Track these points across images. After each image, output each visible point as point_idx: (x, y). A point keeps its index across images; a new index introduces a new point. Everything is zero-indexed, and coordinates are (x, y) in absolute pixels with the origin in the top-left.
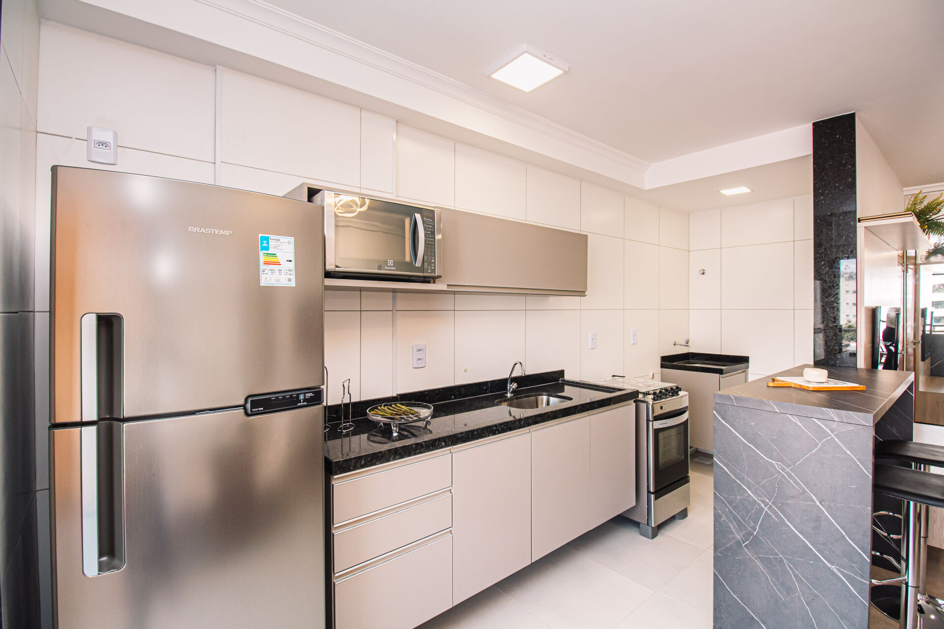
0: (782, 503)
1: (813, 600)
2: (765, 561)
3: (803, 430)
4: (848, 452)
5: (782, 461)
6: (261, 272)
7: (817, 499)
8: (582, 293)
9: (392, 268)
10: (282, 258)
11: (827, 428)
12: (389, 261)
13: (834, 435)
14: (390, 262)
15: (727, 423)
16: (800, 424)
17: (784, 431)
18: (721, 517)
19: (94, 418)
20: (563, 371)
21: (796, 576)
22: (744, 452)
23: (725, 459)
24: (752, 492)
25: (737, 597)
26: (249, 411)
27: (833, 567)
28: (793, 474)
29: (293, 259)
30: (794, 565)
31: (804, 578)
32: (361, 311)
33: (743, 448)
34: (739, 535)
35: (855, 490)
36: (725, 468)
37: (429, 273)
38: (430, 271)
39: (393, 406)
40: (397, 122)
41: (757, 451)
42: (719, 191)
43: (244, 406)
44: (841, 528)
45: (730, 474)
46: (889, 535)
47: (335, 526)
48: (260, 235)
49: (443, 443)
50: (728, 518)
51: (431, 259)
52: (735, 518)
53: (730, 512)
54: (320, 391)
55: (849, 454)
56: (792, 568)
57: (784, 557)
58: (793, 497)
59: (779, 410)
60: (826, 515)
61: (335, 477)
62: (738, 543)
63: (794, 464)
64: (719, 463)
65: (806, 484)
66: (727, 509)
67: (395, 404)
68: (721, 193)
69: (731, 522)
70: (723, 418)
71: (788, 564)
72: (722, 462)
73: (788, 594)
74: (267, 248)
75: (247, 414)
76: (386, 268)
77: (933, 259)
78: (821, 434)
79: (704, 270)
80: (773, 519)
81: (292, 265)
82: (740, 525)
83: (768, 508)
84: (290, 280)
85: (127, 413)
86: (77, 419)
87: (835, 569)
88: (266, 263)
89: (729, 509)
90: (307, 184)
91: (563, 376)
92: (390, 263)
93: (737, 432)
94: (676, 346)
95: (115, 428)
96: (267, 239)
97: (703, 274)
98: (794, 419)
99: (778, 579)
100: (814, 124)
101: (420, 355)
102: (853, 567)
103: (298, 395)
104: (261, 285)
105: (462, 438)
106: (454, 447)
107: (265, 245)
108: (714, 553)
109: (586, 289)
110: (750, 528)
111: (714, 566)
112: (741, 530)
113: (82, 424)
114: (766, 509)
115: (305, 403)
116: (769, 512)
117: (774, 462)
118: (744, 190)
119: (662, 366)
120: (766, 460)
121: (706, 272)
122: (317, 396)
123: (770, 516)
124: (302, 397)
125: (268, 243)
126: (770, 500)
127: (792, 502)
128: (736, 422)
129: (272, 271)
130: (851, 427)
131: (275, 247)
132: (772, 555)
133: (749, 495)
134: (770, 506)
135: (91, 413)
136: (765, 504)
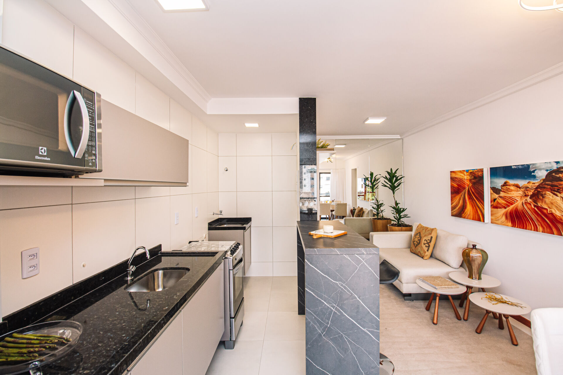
0: (341, 304)
1: (357, 351)
2: (334, 340)
3: (351, 262)
4: (370, 269)
5: (341, 281)
7: (358, 296)
8: (185, 184)
9: (46, 159)
11: (361, 258)
12: (40, 148)
13: (364, 261)
14: (42, 149)
15: (313, 265)
16: (349, 259)
17: (342, 264)
18: (310, 323)
21: (349, 341)
22: (322, 280)
23: (312, 287)
24: (327, 303)
25: (319, 367)
27: (365, 329)
28: (346, 286)
30: (348, 336)
31: (353, 341)
33: (322, 278)
34: (320, 330)
35: (373, 287)
36: (312, 293)
37: (90, 166)
38: (90, 164)
41: (329, 278)
44: (368, 308)
45: (315, 296)
50: (313, 322)
51: (92, 150)
52: (318, 321)
53: (315, 318)
55: (370, 270)
56: (347, 338)
57: (344, 334)
58: (347, 299)
59: (340, 253)
60: (362, 304)
62: (320, 335)
63: (347, 281)
64: (309, 291)
65: (353, 290)
66: (313, 317)
68: (245, 125)
69: (316, 324)
70: (311, 263)
71: (345, 337)
72: (310, 289)
73: (345, 353)
76: (37, 157)
78: (358, 261)
80: (337, 314)
82: (320, 324)
83: (335, 309)
87: (366, 330)
89: (314, 317)
91: (161, 250)
92: (43, 151)
93: (319, 270)
94: (214, 215)
97: (227, 170)
98: (347, 257)
99: (340, 347)
100: (300, 99)
102: (373, 326)
108: (306, 347)
109: (188, 181)
110: (326, 324)
111: (307, 354)
112: (321, 327)
114: (334, 310)
116: (335, 311)
117: (337, 282)
118: (256, 125)
119: (210, 229)
120: (333, 282)
121: (228, 169)
123: (336, 313)
126: (335, 304)
127: (346, 302)
128: (318, 264)
130: (371, 256)
132: (337, 335)
133: (325, 305)
134: (336, 308)
136: (333, 307)
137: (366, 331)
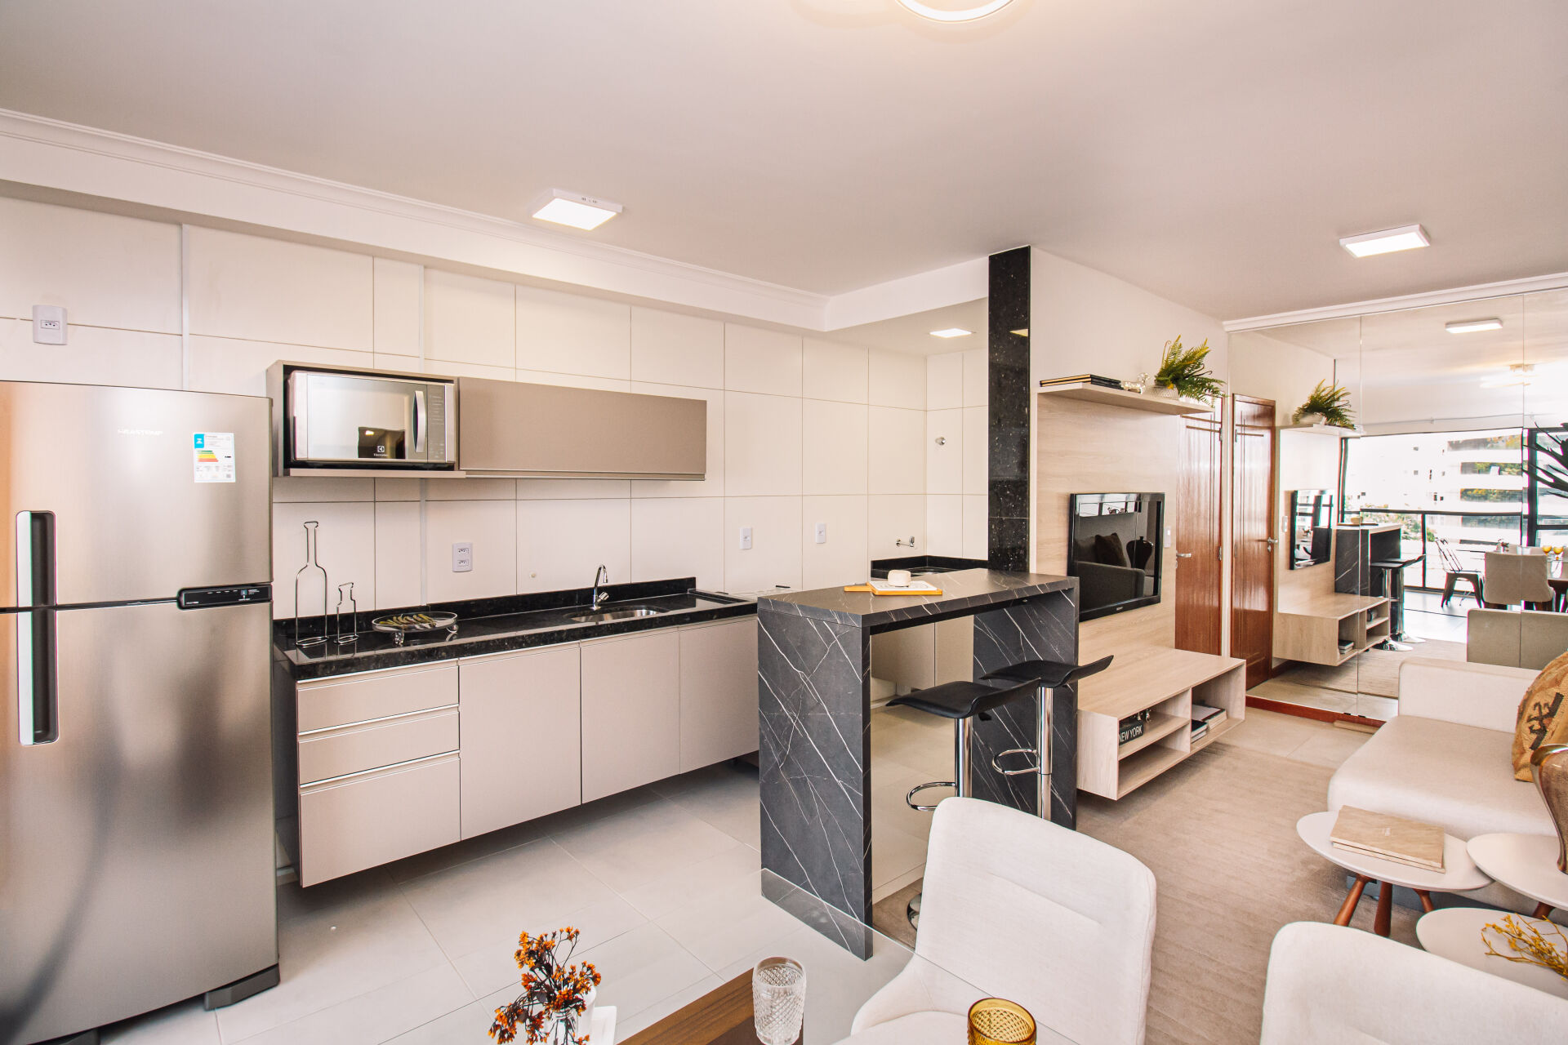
0: (805, 716)
1: (827, 821)
2: (796, 783)
3: (817, 635)
4: (846, 656)
5: (804, 670)
6: (195, 469)
7: (828, 709)
8: (701, 477)
9: (384, 455)
10: (219, 454)
11: (832, 631)
13: (837, 639)
14: (379, 448)
15: (767, 630)
16: (815, 628)
17: (805, 637)
18: (764, 738)
19: (30, 604)
20: (694, 579)
21: (816, 796)
23: (766, 672)
24: (785, 708)
25: (778, 828)
26: (183, 604)
27: (840, 782)
28: (812, 684)
29: (232, 454)
30: (814, 783)
31: (822, 797)
32: (375, 502)
33: (778, 658)
34: (777, 756)
35: (851, 696)
36: (766, 682)
37: (436, 459)
38: (437, 456)
39: (415, 616)
40: (425, 267)
41: (788, 660)
42: (929, 334)
43: (178, 600)
45: (770, 686)
46: (1003, 771)
47: (300, 734)
48: (194, 434)
49: (444, 654)
50: (769, 738)
52: (774, 738)
53: (771, 730)
54: (267, 588)
55: (846, 659)
56: (813, 788)
57: (808, 777)
58: (813, 709)
59: (802, 614)
60: (834, 726)
61: (299, 682)
62: (777, 766)
63: (812, 672)
65: (821, 694)
67: (417, 615)
68: (933, 336)
69: (771, 742)
70: (765, 626)
71: (810, 784)
72: (764, 675)
73: (811, 816)
74: (202, 446)
75: (181, 607)
76: (376, 455)
77: (1307, 419)
79: (943, 439)
80: (799, 735)
81: (232, 461)
82: (777, 744)
83: (796, 723)
84: (229, 476)
85: (59, 601)
86: (13, 604)
87: (841, 784)
88: (201, 460)
89: (769, 727)
90: (283, 361)
91: (694, 586)
92: (381, 449)
93: (774, 640)
94: (901, 546)
95: (49, 616)
96: (202, 436)
97: (942, 444)
98: (812, 623)
99: (803, 801)
100: (991, 258)
101: (464, 556)
102: (852, 779)
103: (239, 591)
104: (196, 481)
105: (471, 649)
106: (461, 659)
107: (199, 442)
109: (705, 472)
110: (784, 748)
111: (761, 794)
112: (778, 750)
113: (17, 610)
115: (248, 599)
116: (796, 727)
117: (799, 672)
118: (960, 332)
120: (794, 668)
122: (263, 593)
123: (797, 732)
124: (244, 593)
125: (203, 441)
126: (797, 715)
127: (811, 714)
128: (773, 629)
129: (208, 468)
130: (847, 630)
131: (212, 444)
132: (799, 775)
133: (783, 711)
134: (798, 721)
135: (26, 600)
136: (794, 719)
137: (841, 786)
